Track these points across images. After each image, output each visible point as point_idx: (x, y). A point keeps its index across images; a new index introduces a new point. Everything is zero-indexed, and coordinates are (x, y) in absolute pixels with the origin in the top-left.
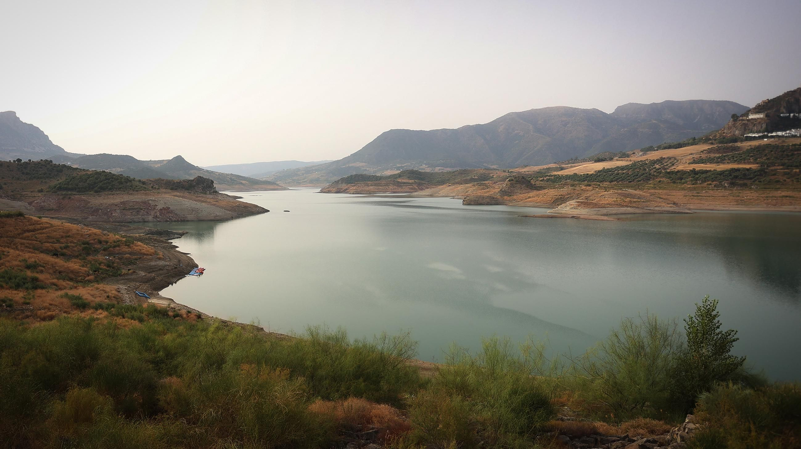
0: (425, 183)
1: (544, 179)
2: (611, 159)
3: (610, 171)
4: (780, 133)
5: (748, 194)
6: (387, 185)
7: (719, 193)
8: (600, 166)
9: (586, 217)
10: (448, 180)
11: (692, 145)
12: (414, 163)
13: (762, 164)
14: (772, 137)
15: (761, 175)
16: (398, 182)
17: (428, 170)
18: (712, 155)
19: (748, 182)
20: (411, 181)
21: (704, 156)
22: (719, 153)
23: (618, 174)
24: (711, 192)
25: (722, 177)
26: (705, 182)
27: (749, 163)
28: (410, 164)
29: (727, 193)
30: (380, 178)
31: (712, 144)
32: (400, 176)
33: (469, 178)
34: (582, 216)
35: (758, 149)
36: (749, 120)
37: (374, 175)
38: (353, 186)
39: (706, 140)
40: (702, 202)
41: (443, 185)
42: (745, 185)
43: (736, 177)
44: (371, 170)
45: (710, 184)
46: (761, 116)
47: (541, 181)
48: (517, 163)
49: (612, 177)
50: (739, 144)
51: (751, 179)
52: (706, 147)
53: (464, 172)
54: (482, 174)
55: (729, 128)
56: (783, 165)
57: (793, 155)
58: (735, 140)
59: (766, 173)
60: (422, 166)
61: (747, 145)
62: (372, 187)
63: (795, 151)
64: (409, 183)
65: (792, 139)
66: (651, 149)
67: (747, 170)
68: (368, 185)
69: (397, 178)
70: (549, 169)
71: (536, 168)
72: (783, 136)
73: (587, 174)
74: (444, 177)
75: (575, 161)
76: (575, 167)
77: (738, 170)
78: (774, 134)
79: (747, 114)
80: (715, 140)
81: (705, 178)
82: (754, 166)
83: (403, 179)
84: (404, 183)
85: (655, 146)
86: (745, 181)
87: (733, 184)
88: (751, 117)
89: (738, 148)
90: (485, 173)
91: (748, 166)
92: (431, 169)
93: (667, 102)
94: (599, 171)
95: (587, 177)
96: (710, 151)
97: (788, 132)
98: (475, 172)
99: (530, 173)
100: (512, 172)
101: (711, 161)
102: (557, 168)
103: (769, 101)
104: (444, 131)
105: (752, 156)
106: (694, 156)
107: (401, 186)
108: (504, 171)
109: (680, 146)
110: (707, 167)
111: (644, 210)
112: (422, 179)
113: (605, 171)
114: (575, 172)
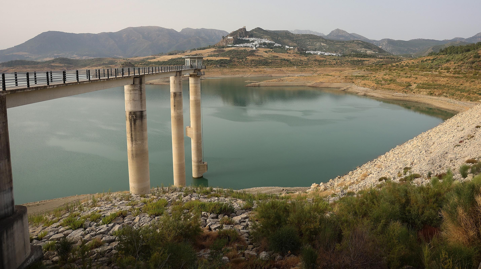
0: (72, 66)
1: (142, 64)
2: (176, 54)
3: (175, 60)
4: (237, 45)
5: (226, 70)
6: (42, 67)
7: (216, 70)
8: (170, 57)
9: (157, 83)
10: (89, 64)
11: (209, 48)
12: (68, 53)
13: (231, 57)
14: (235, 47)
15: (230, 62)
16: (51, 65)
17: (78, 58)
18: (215, 53)
19: (226, 65)
20: (61, 65)
21: (212, 54)
22: (218, 52)
23: (178, 61)
24: (213, 69)
25: (217, 63)
26: (211, 65)
27: (227, 57)
28: (64, 54)
29: (219, 69)
30: (38, 63)
31: (216, 48)
32: (53, 61)
33: (102, 63)
34: (155, 83)
35: (230, 51)
36: (228, 39)
37: (35, 61)
38: (12, 68)
39: (214, 47)
40: (210, 74)
41: (84, 67)
42: (225, 66)
43: (222, 63)
44: (33, 58)
45: (213, 66)
46: (232, 38)
47: (140, 65)
48: (134, 55)
49: (175, 63)
50: (224, 49)
51: (227, 64)
52: (213, 50)
53: (99, 60)
54: (111, 61)
55: (222, 42)
56: (237, 58)
57: (240, 54)
58: (223, 48)
59: (232, 61)
60: (73, 55)
61: (227, 49)
62: (29, 69)
63: (241, 52)
64: (60, 66)
65: (241, 48)
66: (194, 50)
67: (226, 60)
68: (26, 68)
69: (51, 63)
70: (148, 59)
71: (142, 58)
72: (238, 47)
73: (164, 61)
74: (86, 62)
75: (162, 54)
76: (160, 57)
77: (223, 60)
78: (236, 45)
79: (227, 37)
80: (217, 47)
81: (211, 63)
82: (228, 58)
83: (56, 64)
84: (57, 66)
85: (196, 48)
86: (225, 65)
87: (221, 66)
88: (229, 38)
89: (223, 51)
90: (112, 60)
91: (226, 58)
92: (80, 58)
93: (202, 29)
94: (170, 60)
95: (164, 63)
96: (215, 51)
97: (240, 45)
98: (106, 60)
99: (138, 60)
100: (129, 60)
101: (214, 56)
102: (152, 58)
103: (234, 32)
104: (89, 35)
105: (228, 54)
106: (209, 53)
107: (54, 68)
108: (124, 59)
109: (204, 49)
110: (213, 59)
111: (185, 79)
112: (70, 64)
113: (172, 60)
114: (159, 60)
